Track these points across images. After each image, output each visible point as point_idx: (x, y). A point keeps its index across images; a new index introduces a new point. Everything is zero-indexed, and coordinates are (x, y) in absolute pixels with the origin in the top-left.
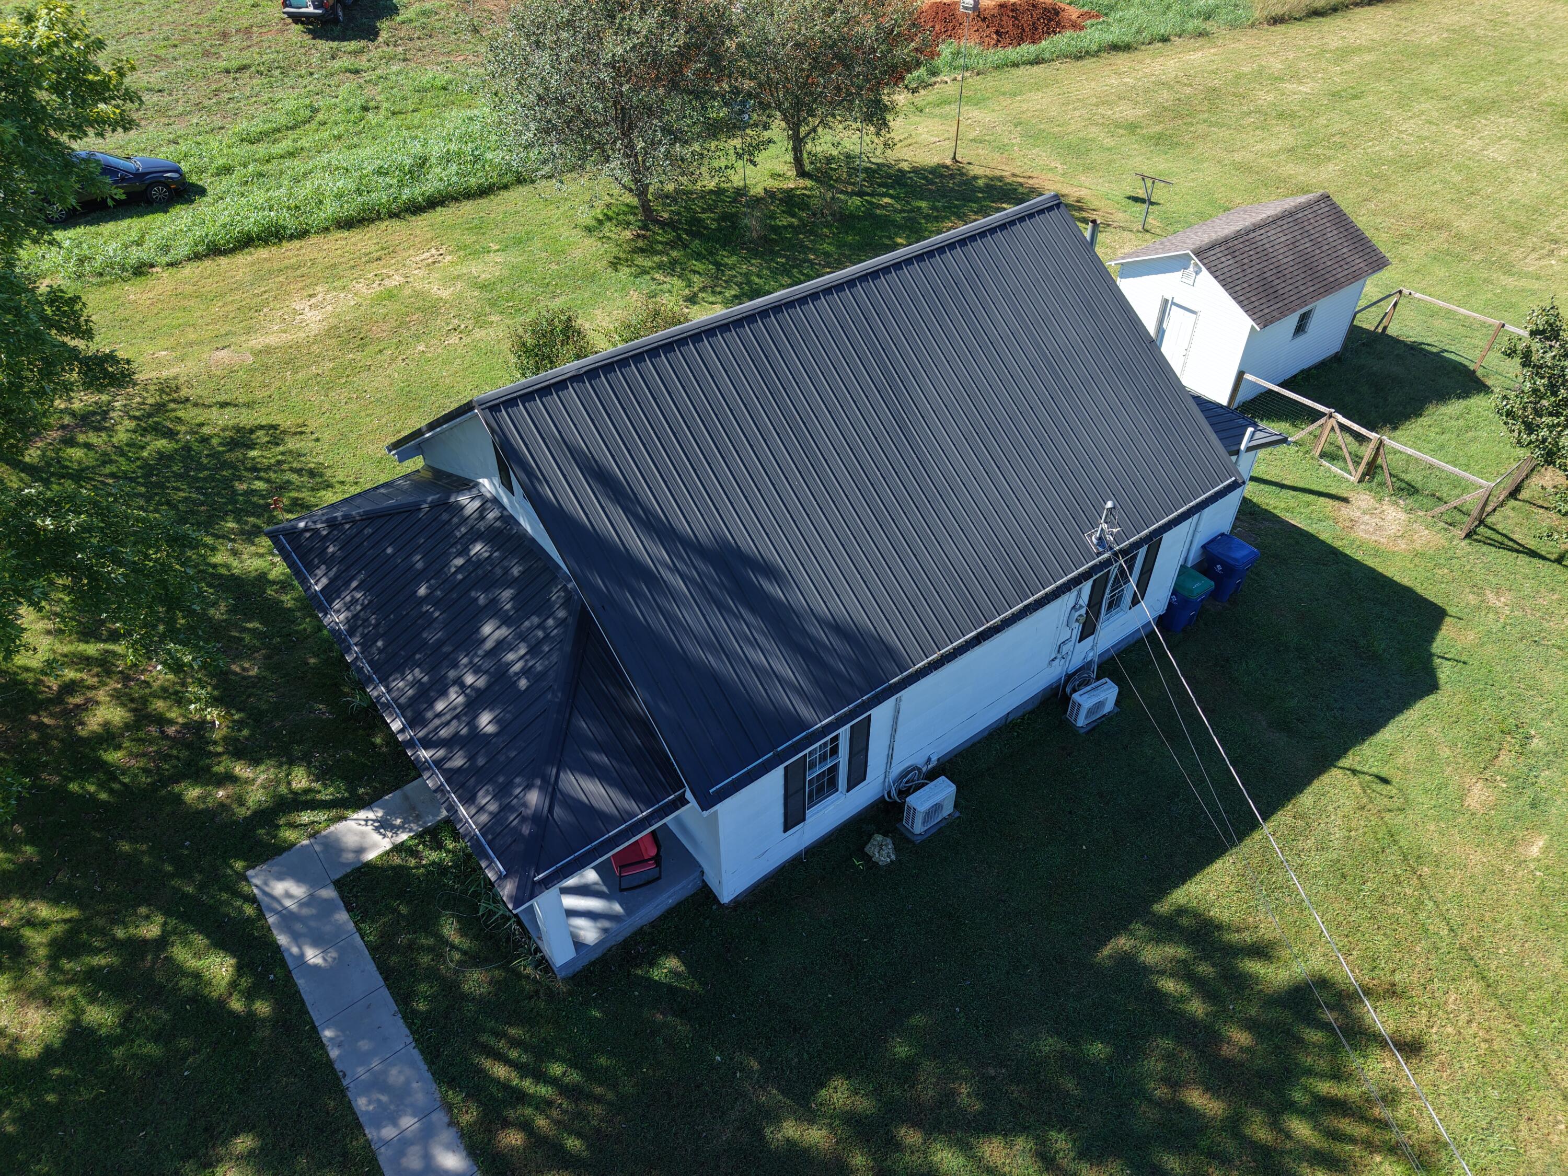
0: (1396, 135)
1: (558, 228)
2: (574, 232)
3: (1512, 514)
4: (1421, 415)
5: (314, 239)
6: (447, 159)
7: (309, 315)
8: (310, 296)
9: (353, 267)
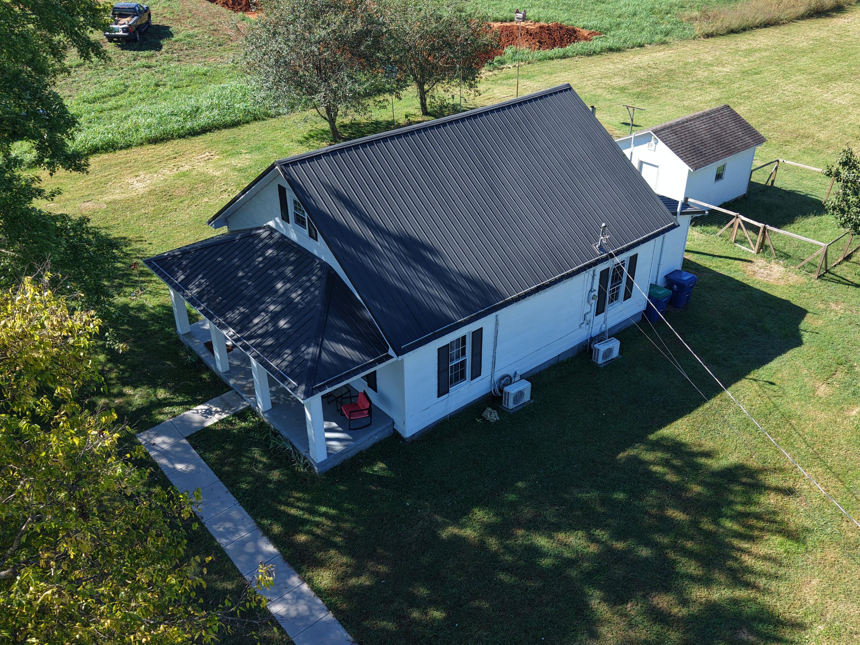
0: (781, 91)
1: (282, 142)
2: (291, 144)
3: (846, 268)
4: (793, 223)
5: (134, 149)
6: (211, 108)
7: (137, 185)
8: (136, 176)
9: (160, 162)
